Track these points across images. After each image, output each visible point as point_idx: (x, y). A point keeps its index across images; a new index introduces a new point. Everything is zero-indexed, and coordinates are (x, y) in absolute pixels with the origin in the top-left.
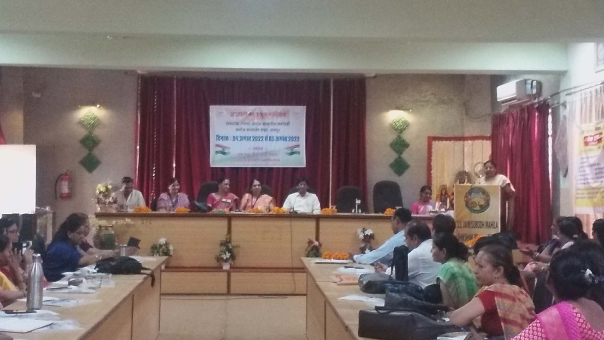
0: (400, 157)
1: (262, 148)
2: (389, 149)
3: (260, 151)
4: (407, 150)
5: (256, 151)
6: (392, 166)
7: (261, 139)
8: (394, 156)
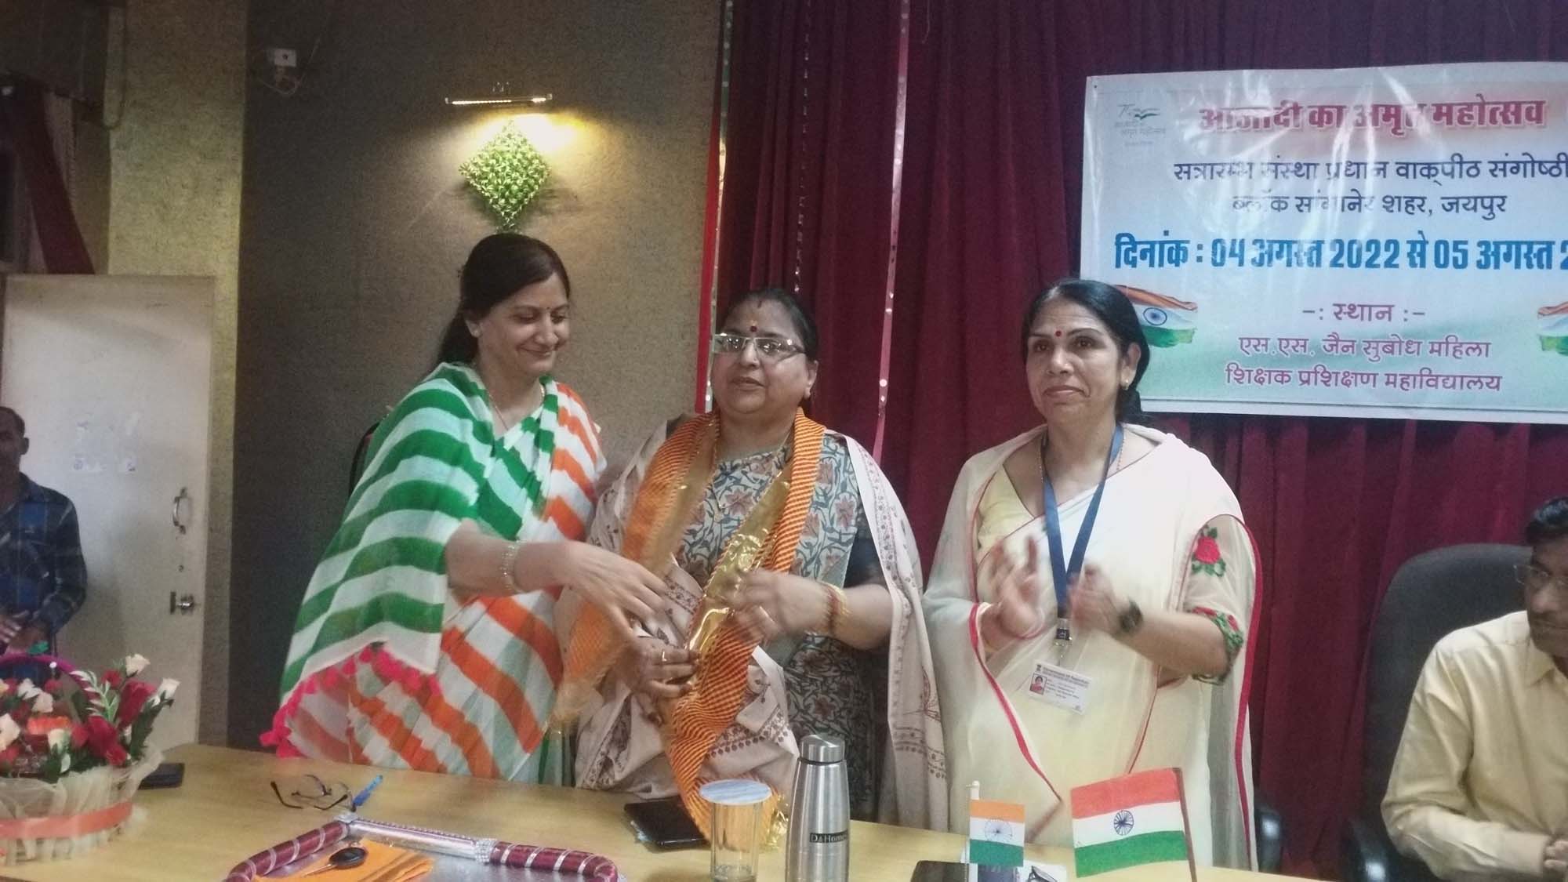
1: (1387, 312)
3: (1376, 327)
5: (1348, 328)
7: (1384, 256)
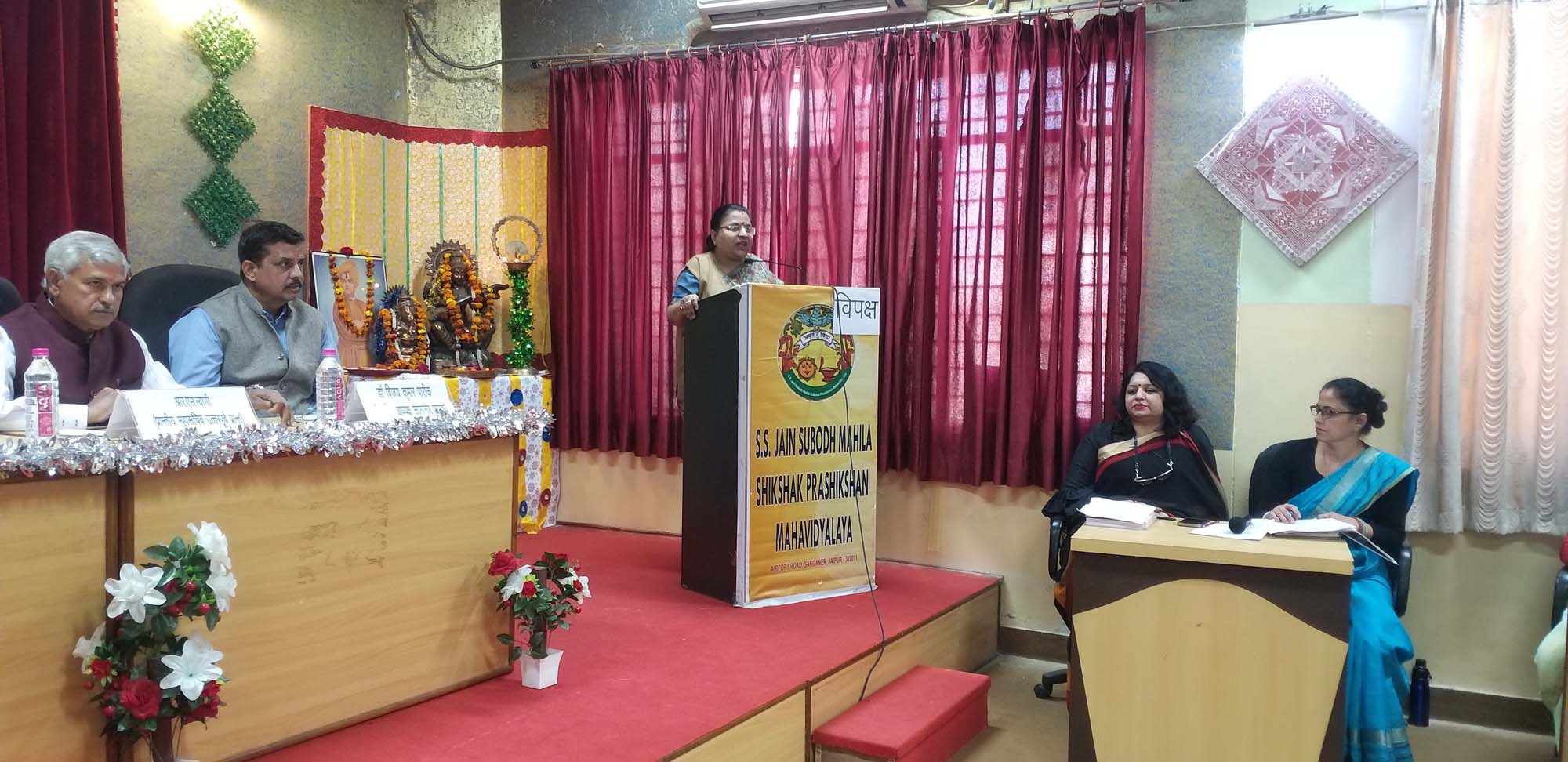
0: (221, 173)
2: (180, 135)
4: (244, 149)
6: (191, 205)
8: (201, 162)
